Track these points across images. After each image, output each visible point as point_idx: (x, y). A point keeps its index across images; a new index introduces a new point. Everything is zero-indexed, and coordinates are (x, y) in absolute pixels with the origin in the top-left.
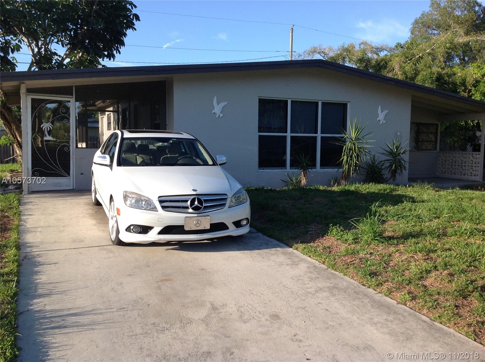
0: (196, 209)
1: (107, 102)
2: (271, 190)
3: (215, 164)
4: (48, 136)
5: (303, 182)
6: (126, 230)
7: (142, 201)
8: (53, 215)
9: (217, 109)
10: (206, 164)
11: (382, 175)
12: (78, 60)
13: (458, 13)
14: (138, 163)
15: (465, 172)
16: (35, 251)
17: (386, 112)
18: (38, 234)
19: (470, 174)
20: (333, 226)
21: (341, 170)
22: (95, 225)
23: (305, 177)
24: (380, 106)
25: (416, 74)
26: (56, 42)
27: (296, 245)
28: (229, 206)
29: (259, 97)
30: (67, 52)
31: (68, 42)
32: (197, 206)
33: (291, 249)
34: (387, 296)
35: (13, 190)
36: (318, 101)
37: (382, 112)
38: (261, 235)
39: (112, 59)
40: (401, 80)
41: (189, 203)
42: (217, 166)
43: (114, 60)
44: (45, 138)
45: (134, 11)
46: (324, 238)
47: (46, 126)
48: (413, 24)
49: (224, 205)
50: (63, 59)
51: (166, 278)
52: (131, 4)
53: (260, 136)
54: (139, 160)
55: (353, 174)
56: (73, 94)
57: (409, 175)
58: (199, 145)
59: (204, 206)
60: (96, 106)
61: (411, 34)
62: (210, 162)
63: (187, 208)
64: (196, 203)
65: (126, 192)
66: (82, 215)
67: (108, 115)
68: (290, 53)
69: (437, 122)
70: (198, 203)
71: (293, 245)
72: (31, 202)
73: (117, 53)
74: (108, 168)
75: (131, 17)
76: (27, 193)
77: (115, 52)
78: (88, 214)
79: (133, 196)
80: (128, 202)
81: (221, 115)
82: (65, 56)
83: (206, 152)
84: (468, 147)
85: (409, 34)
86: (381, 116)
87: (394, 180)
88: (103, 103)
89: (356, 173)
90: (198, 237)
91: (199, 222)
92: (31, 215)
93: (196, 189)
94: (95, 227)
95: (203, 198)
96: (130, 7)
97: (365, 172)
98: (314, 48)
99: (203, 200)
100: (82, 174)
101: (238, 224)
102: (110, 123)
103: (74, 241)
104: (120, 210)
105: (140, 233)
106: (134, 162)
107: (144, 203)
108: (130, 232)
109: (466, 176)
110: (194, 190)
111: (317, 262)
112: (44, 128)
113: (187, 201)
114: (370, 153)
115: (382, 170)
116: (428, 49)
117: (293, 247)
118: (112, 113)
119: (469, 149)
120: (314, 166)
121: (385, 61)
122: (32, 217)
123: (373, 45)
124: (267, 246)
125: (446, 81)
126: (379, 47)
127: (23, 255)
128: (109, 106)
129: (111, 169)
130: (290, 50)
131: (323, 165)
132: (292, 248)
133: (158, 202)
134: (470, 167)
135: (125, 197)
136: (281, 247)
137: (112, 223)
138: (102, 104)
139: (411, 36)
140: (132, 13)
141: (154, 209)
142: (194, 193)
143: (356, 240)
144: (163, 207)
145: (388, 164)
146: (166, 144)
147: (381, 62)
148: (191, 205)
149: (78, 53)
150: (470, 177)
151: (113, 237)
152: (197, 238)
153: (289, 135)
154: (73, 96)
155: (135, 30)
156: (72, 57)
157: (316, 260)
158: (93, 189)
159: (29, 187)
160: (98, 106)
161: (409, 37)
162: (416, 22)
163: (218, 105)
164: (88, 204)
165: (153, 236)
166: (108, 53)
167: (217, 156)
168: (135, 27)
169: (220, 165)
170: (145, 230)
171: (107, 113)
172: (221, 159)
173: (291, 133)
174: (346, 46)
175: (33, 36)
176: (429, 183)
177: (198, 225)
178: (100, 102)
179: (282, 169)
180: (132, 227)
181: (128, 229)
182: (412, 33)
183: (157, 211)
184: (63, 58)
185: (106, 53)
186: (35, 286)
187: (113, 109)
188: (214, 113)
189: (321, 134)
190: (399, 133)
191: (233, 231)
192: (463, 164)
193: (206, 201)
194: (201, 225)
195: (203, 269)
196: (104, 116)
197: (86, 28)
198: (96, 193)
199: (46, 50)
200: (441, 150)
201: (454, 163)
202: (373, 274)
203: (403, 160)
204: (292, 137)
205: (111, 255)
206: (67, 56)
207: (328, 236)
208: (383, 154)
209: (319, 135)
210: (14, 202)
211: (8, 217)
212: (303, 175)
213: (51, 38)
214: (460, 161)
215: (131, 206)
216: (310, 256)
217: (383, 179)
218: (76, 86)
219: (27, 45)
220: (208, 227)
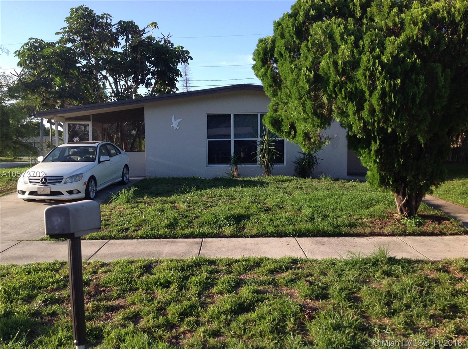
0: (43, 183)
9: (175, 124)
23: (236, 171)
28: (64, 183)
29: (207, 113)
49: (61, 182)
53: (209, 141)
59: (47, 182)
63: (39, 183)
64: (43, 180)
70: (45, 180)
81: (178, 128)
95: (47, 178)
101: (70, 192)
113: (40, 179)
120: (254, 162)
133: (28, 179)
144: (30, 182)
148: (41, 181)
153: (232, 140)
154: (90, 121)
163: (175, 121)
165: (26, 196)
170: (24, 193)
177: (44, 191)
179: (227, 165)
180: (19, 191)
183: (28, 184)
188: (172, 127)
191: (66, 196)
194: (46, 191)
204: (235, 141)
209: (259, 139)
212: (234, 169)
218: (92, 115)
220: (49, 193)
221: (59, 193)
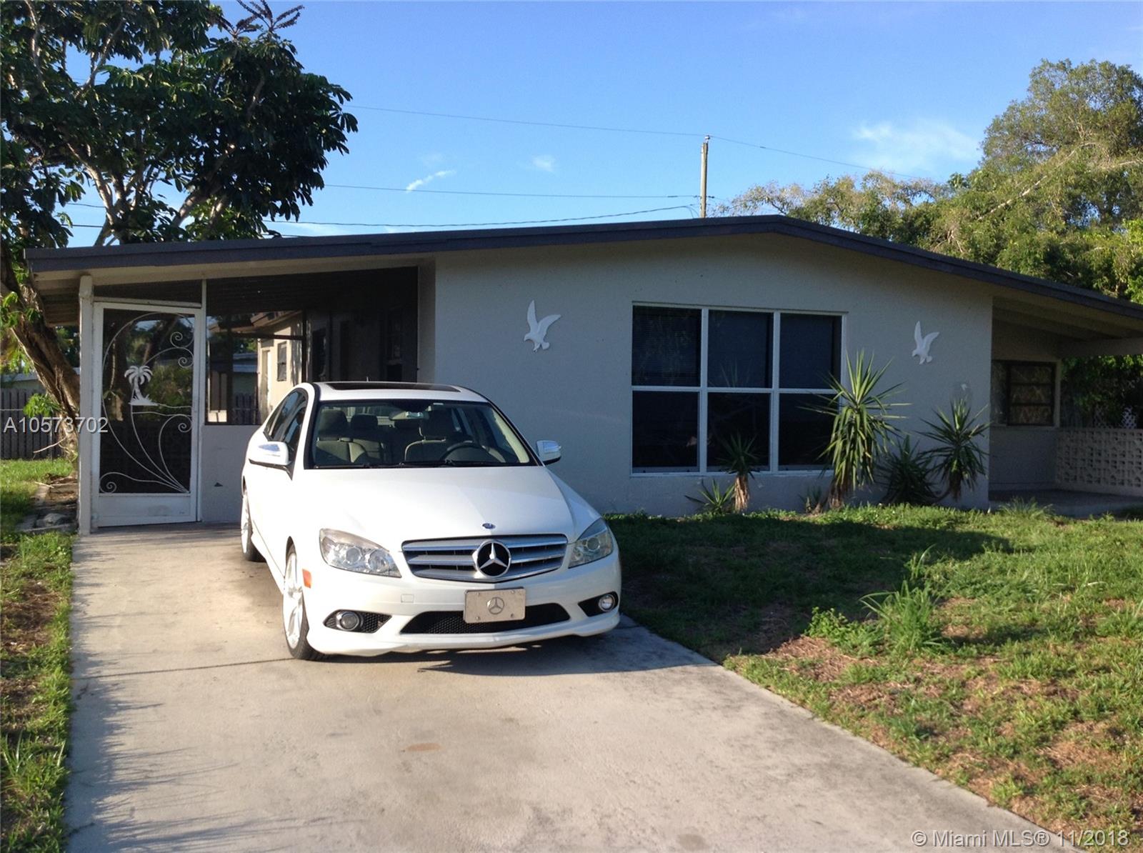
0: (492, 571)
1: (277, 315)
2: (663, 522)
3: (533, 462)
4: (139, 396)
5: (738, 501)
6: (326, 623)
7: (364, 552)
8: (149, 585)
9: (537, 331)
10: (512, 461)
11: (928, 484)
12: (214, 219)
13: (1094, 104)
14: (353, 461)
15: (1123, 476)
16: (107, 675)
17: (932, 336)
18: (115, 631)
19: (1134, 482)
20: (820, 612)
21: (829, 473)
22: (248, 609)
23: (744, 491)
24: (918, 324)
25: (999, 247)
26: (163, 180)
27: (731, 660)
28: (570, 564)
29: (633, 302)
30: (189, 202)
31: (191, 178)
32: (494, 565)
33: (720, 668)
34: (961, 785)
35: (55, 524)
36: (771, 311)
37: (923, 336)
38: (644, 632)
39: (293, 217)
40: (964, 261)
41: (475, 556)
42: (538, 467)
43: (297, 220)
44: (134, 403)
45: (346, 108)
46: (800, 641)
47: (136, 373)
48: (989, 131)
49: (558, 561)
50: (179, 218)
51: (422, 744)
52: (339, 91)
53: (636, 394)
54: (355, 453)
55: (858, 482)
56: (201, 299)
57: (990, 483)
58: (496, 416)
59: (511, 564)
60: (252, 324)
61: (985, 153)
62: (523, 457)
63: (470, 568)
64: (492, 556)
65: (326, 531)
66: (217, 585)
67: (279, 345)
68: (702, 201)
69: (1053, 360)
70: (498, 556)
71: (725, 659)
72: (98, 554)
73: (304, 203)
74: (284, 473)
75: (339, 122)
76: (87, 531)
77: (299, 201)
78: (232, 581)
79: (343, 540)
80: (331, 556)
81: (546, 346)
82: (182, 212)
83: (512, 434)
84: (1125, 417)
85: (980, 154)
86: (922, 346)
87: (955, 497)
88: (269, 319)
89: (867, 482)
90: (497, 639)
91: (500, 603)
92: (97, 585)
93: (491, 523)
94: (248, 615)
95: (508, 546)
96: (336, 99)
97: (886, 477)
98: (757, 190)
99: (510, 549)
100: (218, 485)
101: (590, 607)
102: (284, 364)
103: (201, 649)
104: (312, 574)
105: (359, 630)
106: (344, 458)
107: (367, 556)
108: (336, 628)
109: (1126, 486)
110: (487, 526)
111: (786, 701)
112: (130, 378)
113: (469, 552)
114: (897, 432)
115: (925, 475)
116: (1026, 189)
117: (726, 663)
118: (288, 341)
119: (1127, 422)
120: (765, 462)
121: (925, 216)
122: (102, 589)
123: (897, 181)
124: (663, 660)
125: (1068, 262)
126: (910, 184)
127: (79, 685)
128: (282, 326)
129: (291, 476)
130: (702, 194)
131: (785, 461)
132: (722, 665)
133: (402, 555)
134: (1135, 465)
135: (325, 544)
136: (696, 663)
137: (290, 605)
138: (266, 321)
139: (984, 159)
140: (340, 113)
141: (393, 572)
142: (488, 532)
143: (878, 648)
144: (414, 568)
145: (941, 460)
146: (419, 414)
147: (916, 218)
148: (481, 562)
149: (215, 204)
150: (1134, 488)
151: (294, 639)
152: (495, 641)
153: (704, 390)
154: (201, 302)
155: (347, 151)
156: (200, 213)
157: (784, 696)
158: (244, 521)
159: (92, 518)
160: (256, 325)
161: (981, 160)
162: (997, 126)
163: (538, 322)
164: (232, 558)
165: (388, 637)
166: (284, 203)
167: (540, 443)
168: (346, 144)
169: (547, 463)
170: (369, 622)
171: (277, 341)
172: (548, 449)
173: (709, 385)
174: (832, 184)
175: (110, 165)
176: (1041, 504)
177: (497, 610)
178: (261, 315)
179: (688, 471)
180: (339, 617)
181: (330, 622)
182: (987, 152)
183: (400, 577)
184: (178, 214)
185: (279, 204)
186: (109, 763)
187: (292, 332)
188: (529, 340)
189: (780, 387)
190: (964, 386)
191: (578, 625)
192: (1119, 458)
193: (515, 552)
194: (505, 609)
195: (511, 720)
196: (271, 348)
197: (232, 147)
198: (251, 533)
199: (139, 198)
200: (1063, 424)
201: (1095, 457)
202: (926, 732)
203: (977, 450)
204: (710, 395)
205: (288, 683)
206: (188, 210)
207: (808, 635)
208: (929, 435)
209: (775, 391)
210: (57, 553)
211: (42, 590)
212: (739, 486)
213: (151, 169)
214: (1110, 452)
215: (339, 565)
216: (767, 687)
217: (930, 494)
218: (209, 281)
219: (96, 185)
220: (521, 615)
221: (553, 613)
